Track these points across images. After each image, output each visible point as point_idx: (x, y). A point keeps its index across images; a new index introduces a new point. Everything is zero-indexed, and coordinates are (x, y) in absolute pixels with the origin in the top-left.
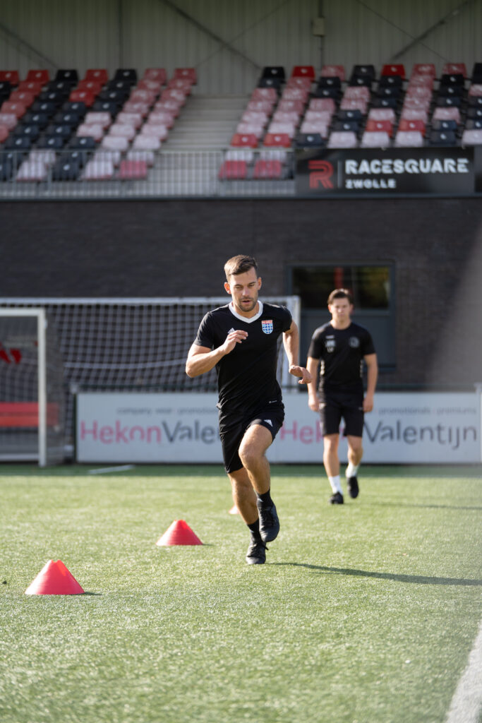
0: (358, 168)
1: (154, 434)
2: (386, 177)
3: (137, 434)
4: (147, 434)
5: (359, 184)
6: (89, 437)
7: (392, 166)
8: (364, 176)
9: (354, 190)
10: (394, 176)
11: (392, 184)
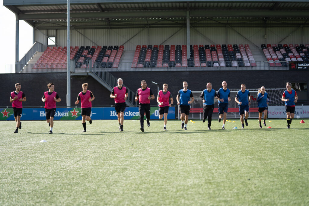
0: (300, 65)
1: (281, 113)
2: (305, 67)
3: (278, 113)
4: (280, 113)
5: (300, 68)
6: (270, 114)
7: (306, 65)
8: (301, 66)
9: (299, 69)
10: (306, 66)
11: (306, 68)
